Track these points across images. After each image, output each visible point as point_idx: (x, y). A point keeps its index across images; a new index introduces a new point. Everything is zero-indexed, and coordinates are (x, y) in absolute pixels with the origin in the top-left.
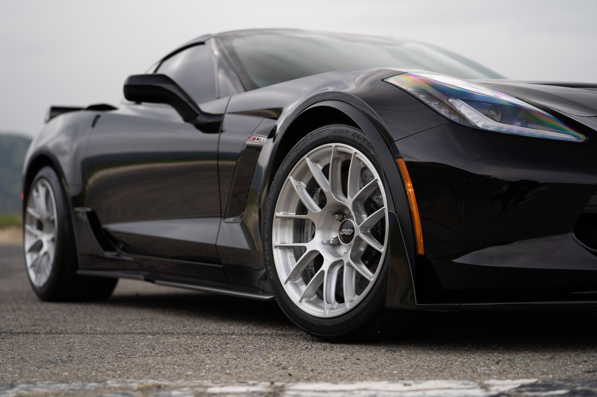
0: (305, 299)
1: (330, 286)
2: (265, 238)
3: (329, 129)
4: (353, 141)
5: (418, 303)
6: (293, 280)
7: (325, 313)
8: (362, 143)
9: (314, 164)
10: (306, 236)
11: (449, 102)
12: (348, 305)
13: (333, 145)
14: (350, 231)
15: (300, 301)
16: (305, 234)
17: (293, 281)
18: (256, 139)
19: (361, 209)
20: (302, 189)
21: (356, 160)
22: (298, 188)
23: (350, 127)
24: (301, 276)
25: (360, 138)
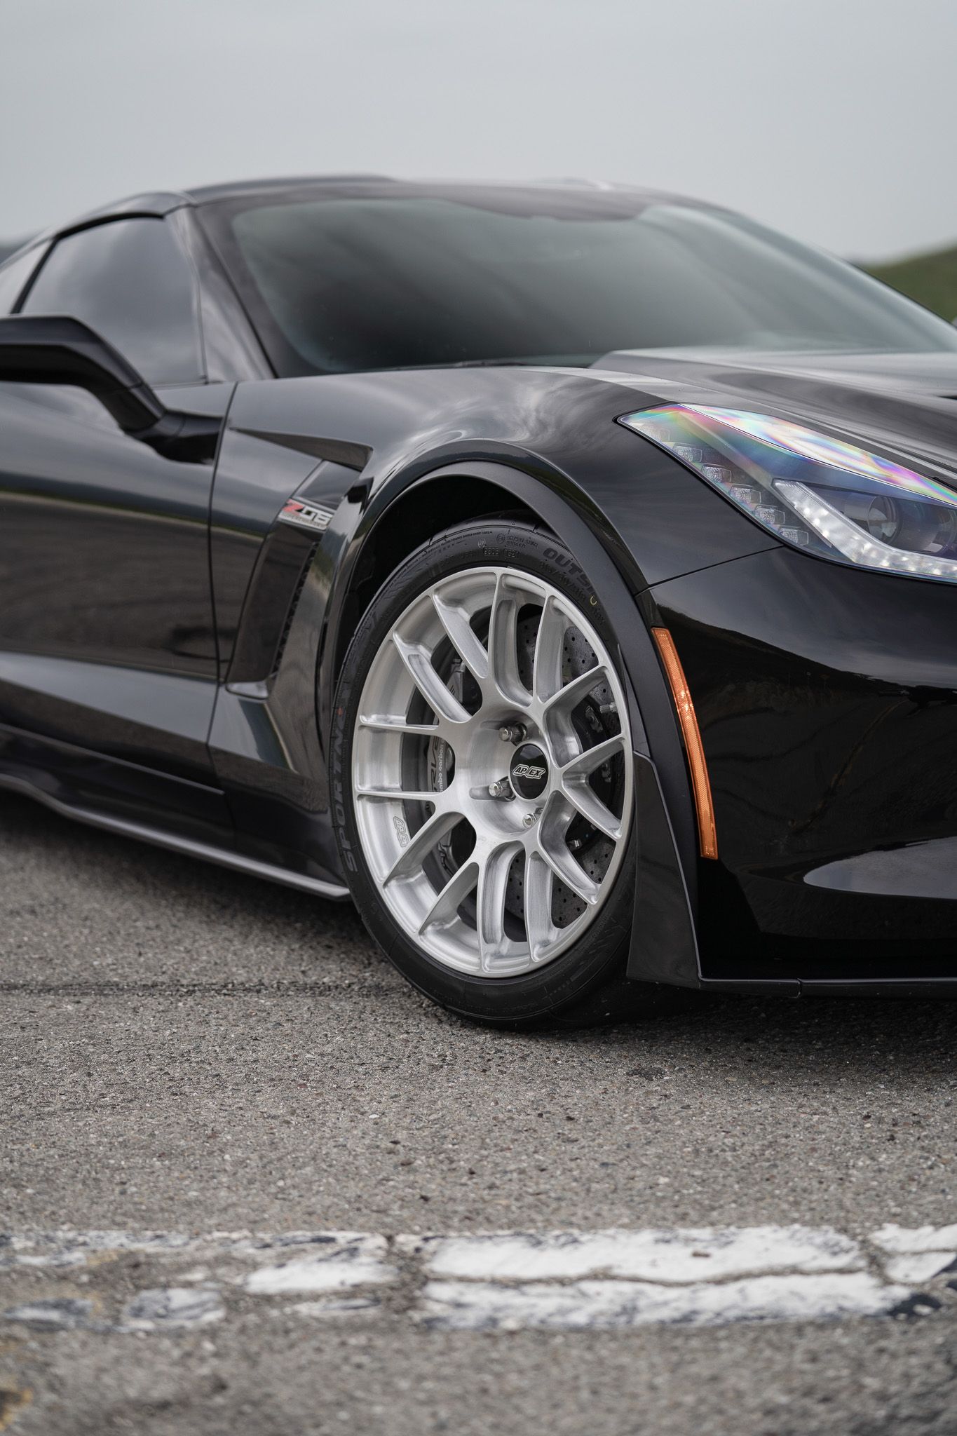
0: (433, 925)
1: (492, 901)
2: (335, 772)
3: (488, 533)
4: (546, 567)
5: (704, 976)
6: (403, 876)
7: (480, 965)
8: (568, 576)
9: (451, 609)
10: (432, 771)
11: (776, 488)
12: (535, 953)
13: (499, 571)
14: (538, 772)
15: (422, 932)
16: (430, 767)
17: (403, 878)
18: (304, 511)
19: (565, 723)
20: (421, 663)
21: (552, 612)
22: (414, 661)
23: (538, 534)
24: (421, 866)
25: (563, 562)
